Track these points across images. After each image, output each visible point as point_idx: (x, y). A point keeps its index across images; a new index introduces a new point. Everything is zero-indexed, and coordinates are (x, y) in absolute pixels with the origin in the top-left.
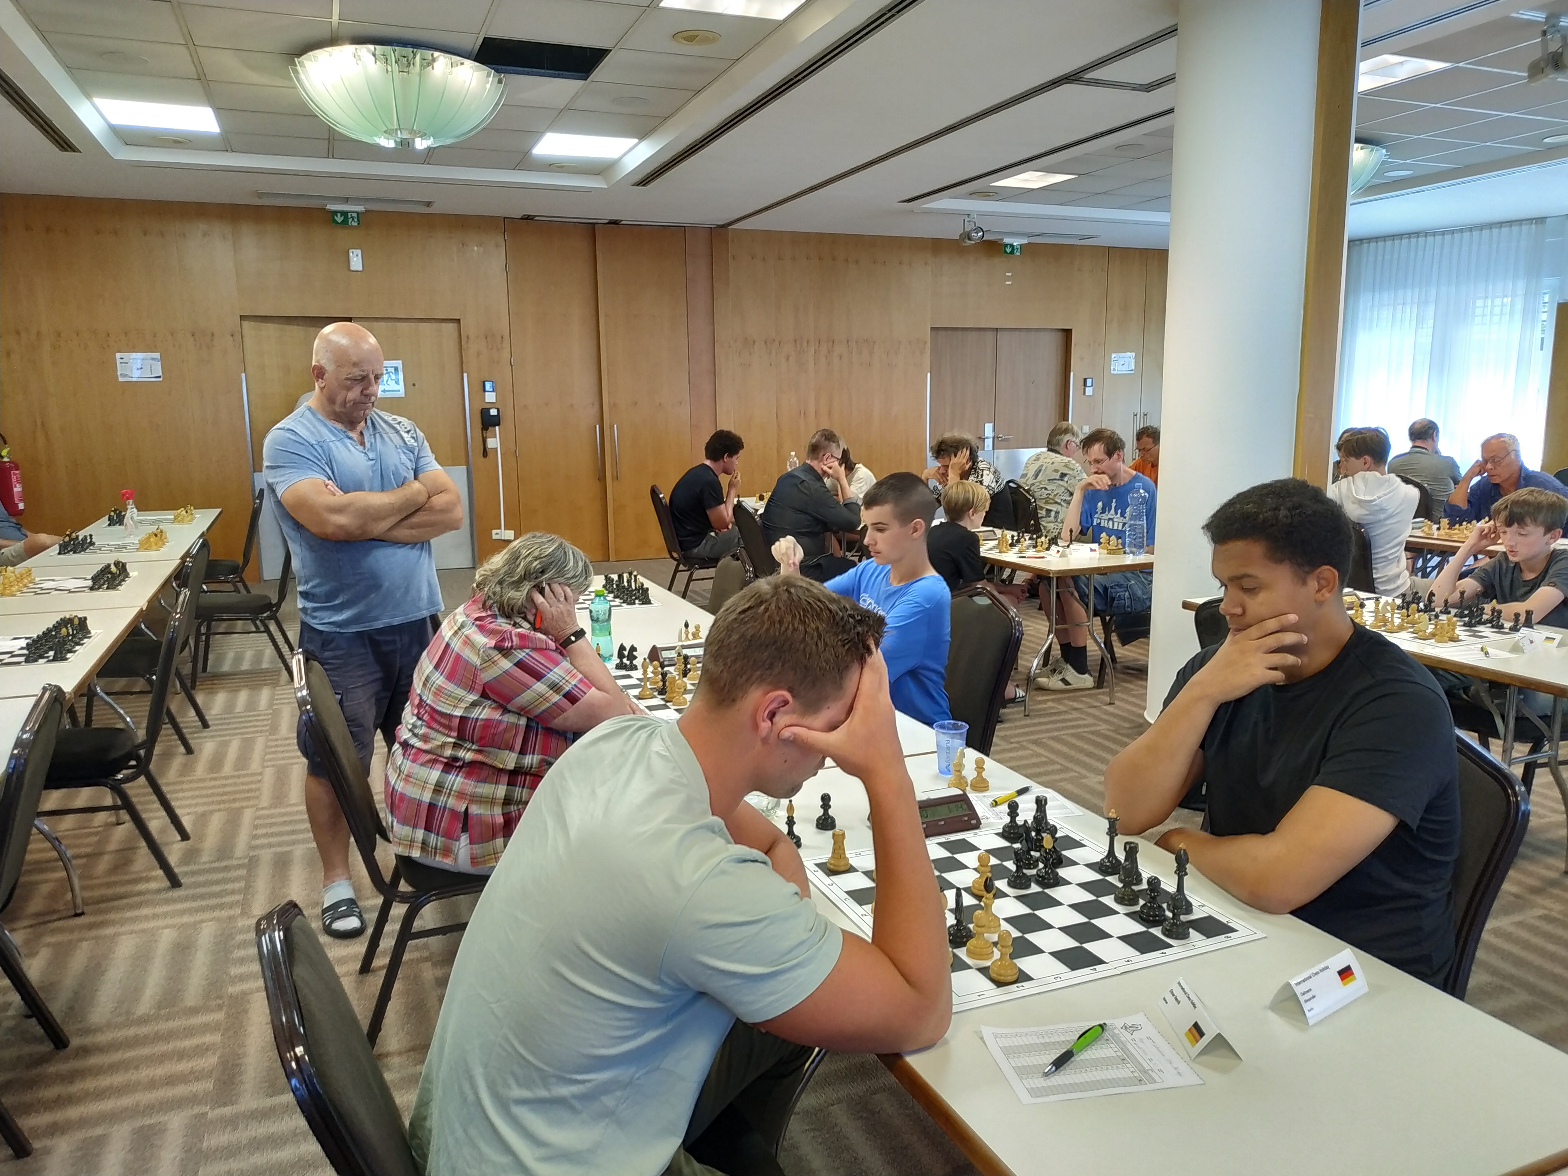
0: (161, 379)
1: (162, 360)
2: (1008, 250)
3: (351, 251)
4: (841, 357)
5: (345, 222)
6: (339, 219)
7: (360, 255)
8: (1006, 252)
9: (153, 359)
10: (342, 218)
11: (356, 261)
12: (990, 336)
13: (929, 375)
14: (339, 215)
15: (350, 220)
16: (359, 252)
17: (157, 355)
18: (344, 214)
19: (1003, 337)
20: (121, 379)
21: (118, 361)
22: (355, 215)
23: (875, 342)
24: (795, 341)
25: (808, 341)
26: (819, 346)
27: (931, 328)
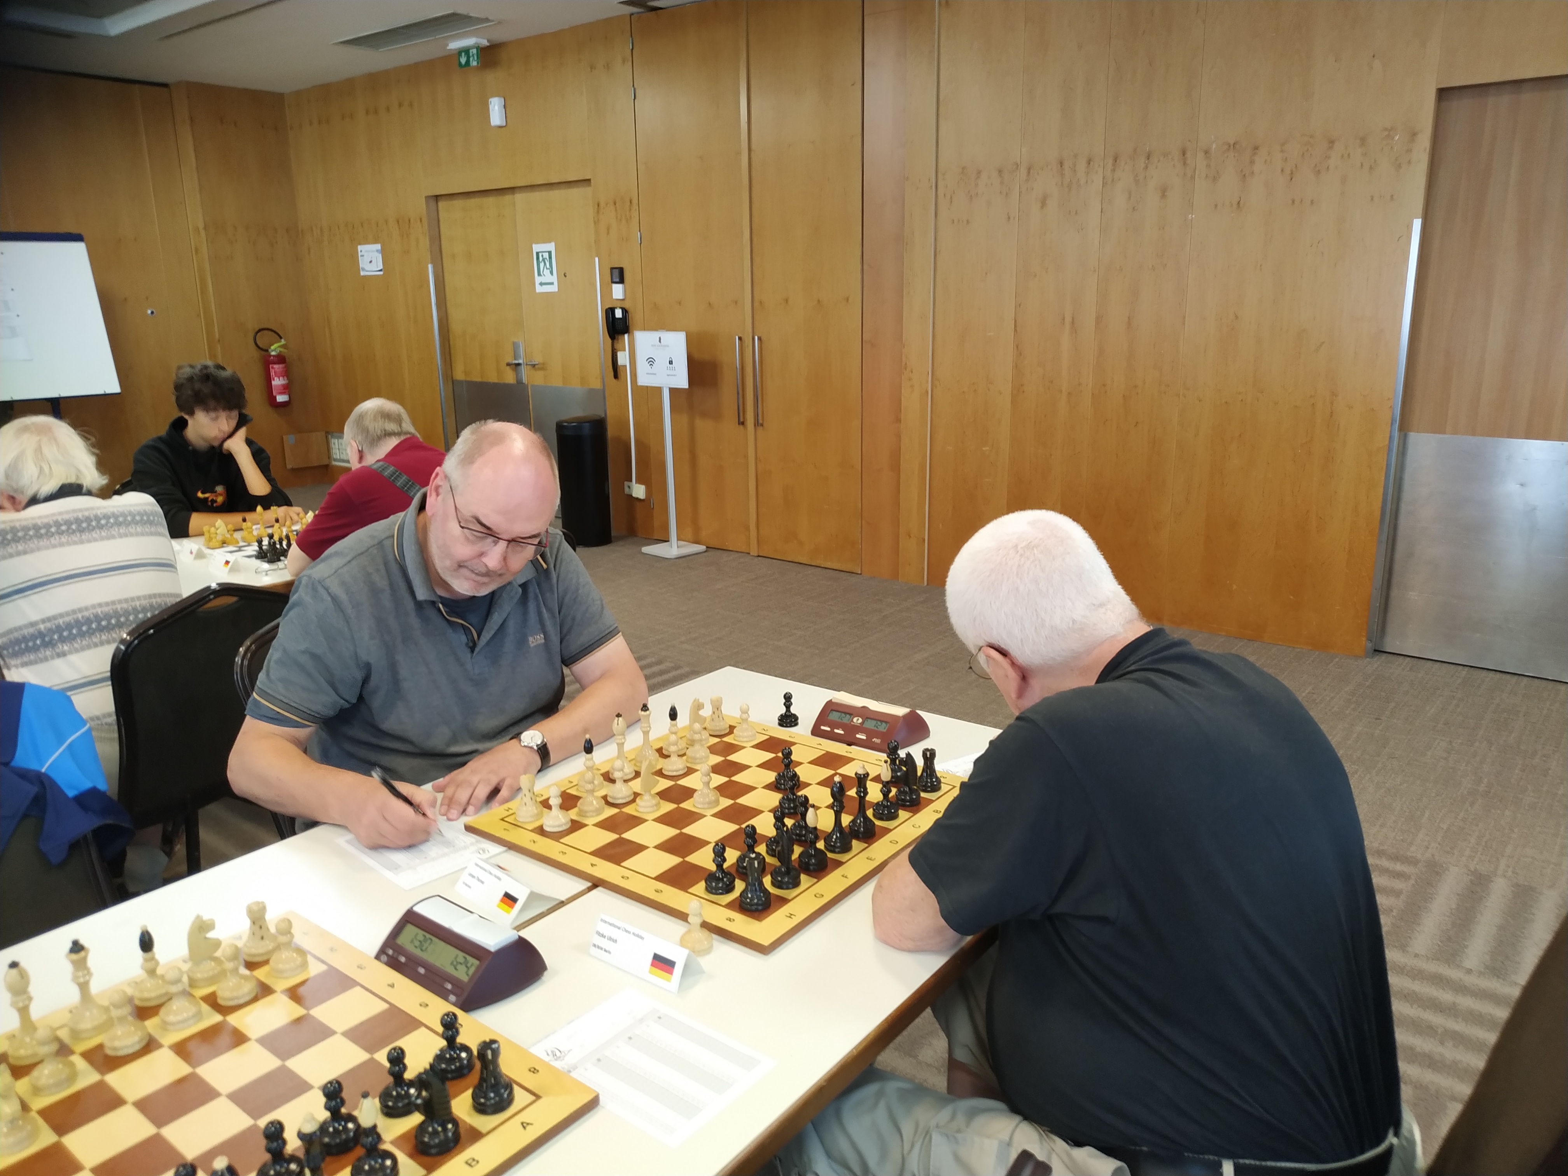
0: (381, 273)
1: (383, 251)
3: (487, 100)
5: (468, 62)
6: (463, 60)
9: (377, 251)
10: (466, 59)
13: (1417, 224)
14: (463, 54)
15: (471, 59)
17: (379, 246)
18: (466, 51)
20: (362, 273)
21: (359, 254)
22: (475, 51)
23: (1256, 148)
24: (1061, 164)
25: (1089, 162)
26: (1113, 170)
27: (1440, 90)
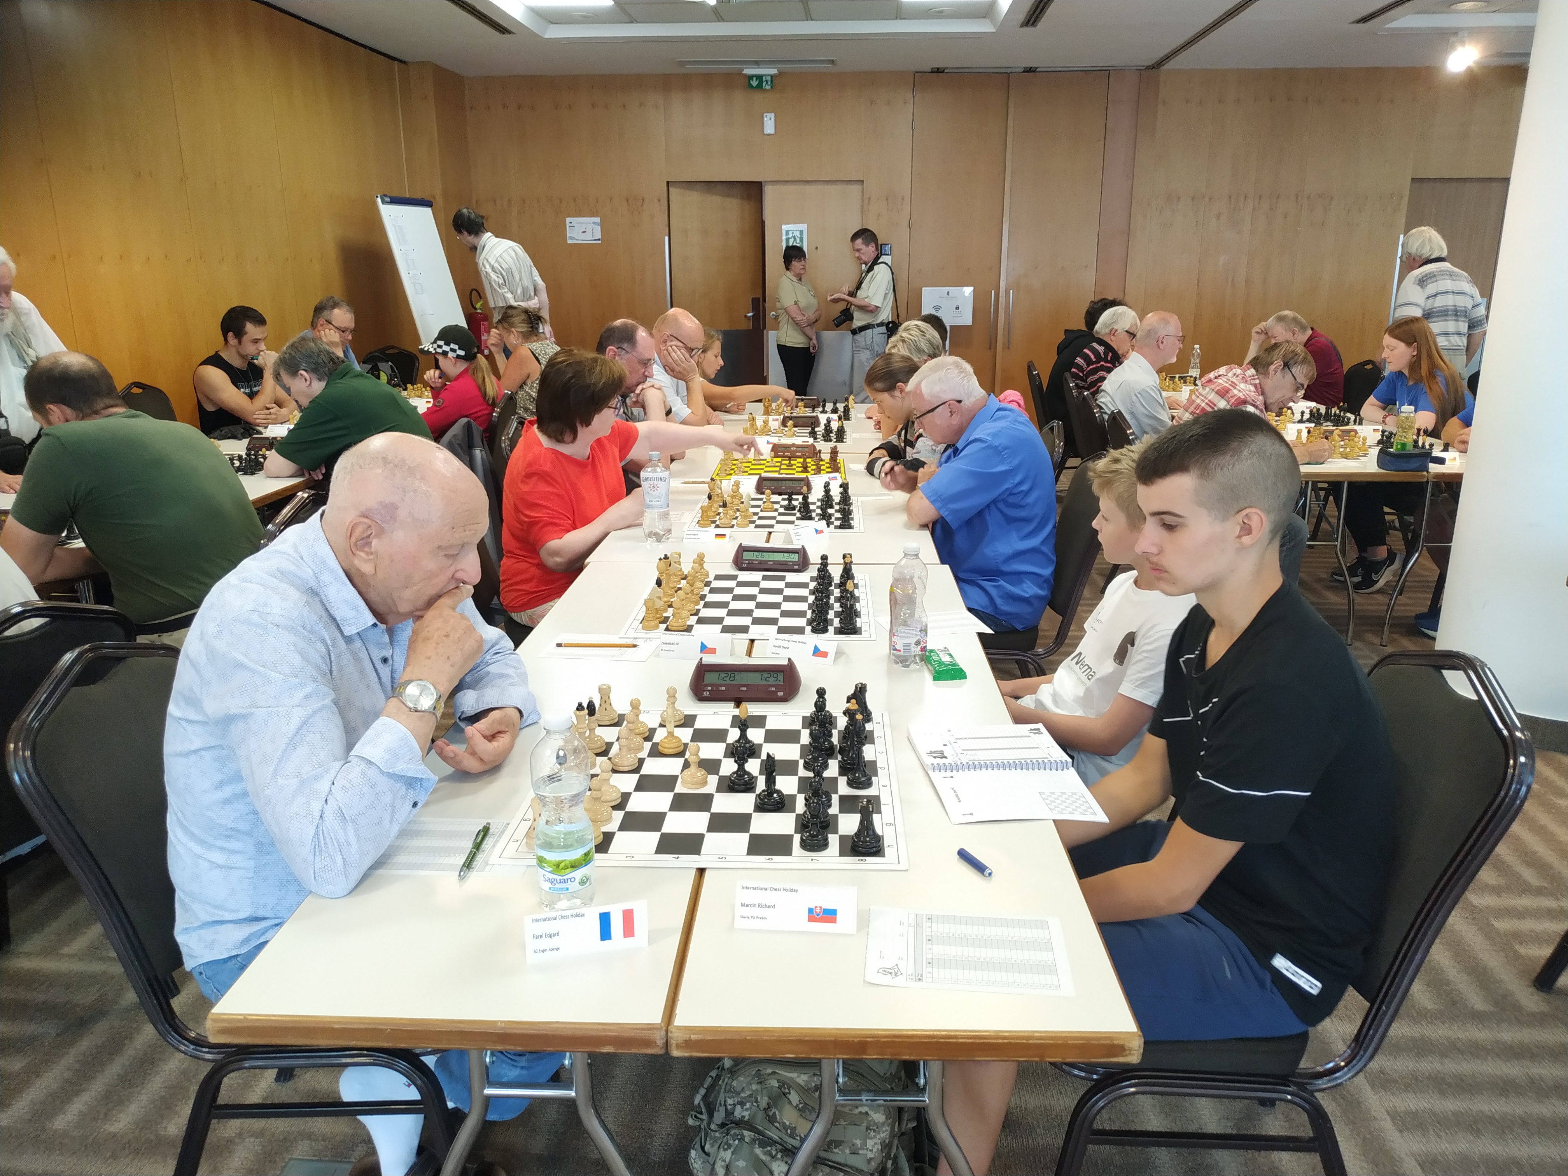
0: (600, 242)
1: (602, 224)
3: (765, 114)
4: (1286, 216)
5: (760, 86)
6: (754, 83)
7: (773, 119)
9: (594, 223)
10: (757, 82)
11: (769, 125)
14: (754, 79)
15: (764, 84)
16: (772, 115)
17: (598, 220)
18: (760, 77)
20: (569, 242)
21: (568, 225)
22: (769, 78)
27: (1412, 179)
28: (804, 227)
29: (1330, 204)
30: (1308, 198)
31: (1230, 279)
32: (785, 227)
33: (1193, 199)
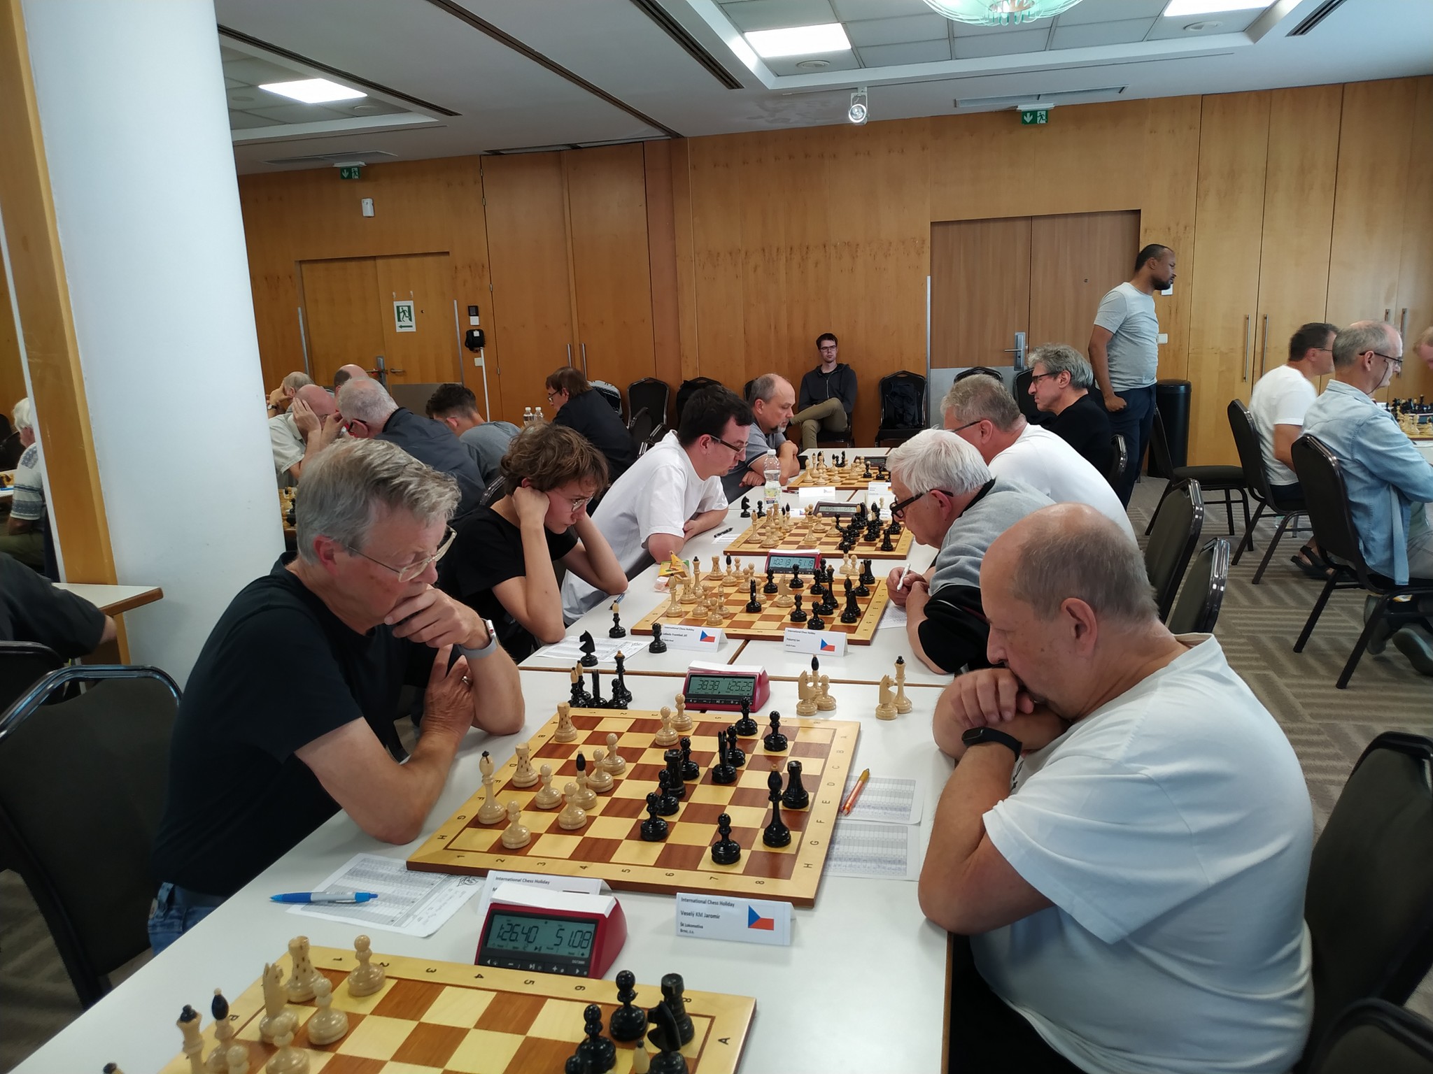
2: (1028, 119)
3: (362, 200)
4: (817, 264)
5: (350, 176)
6: (345, 174)
7: (370, 204)
8: (1025, 122)
10: (348, 173)
11: (368, 209)
12: (1021, 226)
13: (929, 278)
14: (344, 171)
15: (354, 174)
16: (368, 200)
18: (348, 169)
19: (1041, 228)
22: (356, 170)
23: (858, 245)
24: (764, 250)
25: (778, 250)
26: (791, 254)
27: (931, 223)
28: (411, 303)
29: (857, 251)
30: (835, 246)
31: (773, 327)
32: (396, 304)
33: (730, 254)
